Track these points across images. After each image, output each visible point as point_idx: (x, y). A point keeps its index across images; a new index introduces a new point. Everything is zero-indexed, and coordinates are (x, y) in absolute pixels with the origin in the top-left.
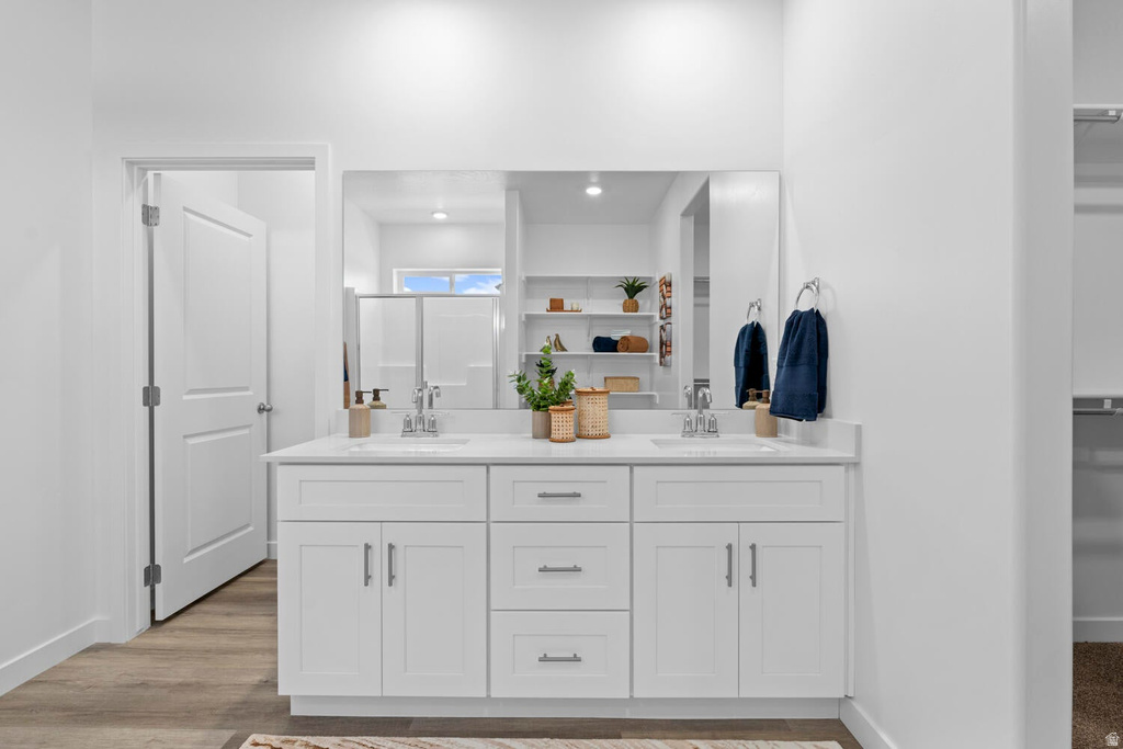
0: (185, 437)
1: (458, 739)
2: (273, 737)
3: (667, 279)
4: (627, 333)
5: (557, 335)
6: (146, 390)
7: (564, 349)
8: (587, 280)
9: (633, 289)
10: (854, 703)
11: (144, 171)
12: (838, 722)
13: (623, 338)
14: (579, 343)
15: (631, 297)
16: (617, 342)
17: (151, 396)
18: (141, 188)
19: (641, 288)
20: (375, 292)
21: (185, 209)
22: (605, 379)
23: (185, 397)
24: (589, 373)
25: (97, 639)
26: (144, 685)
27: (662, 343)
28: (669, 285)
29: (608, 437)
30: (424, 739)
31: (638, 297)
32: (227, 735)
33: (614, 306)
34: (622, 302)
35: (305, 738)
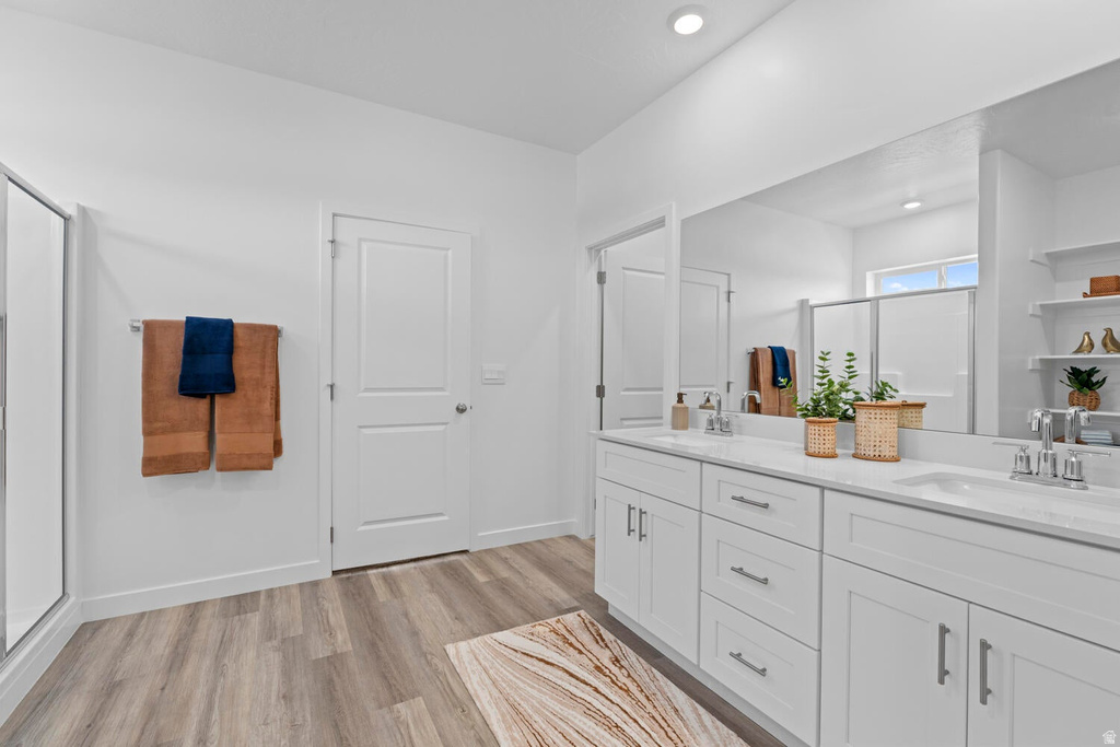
0: (622, 419)
2: (589, 617)
6: (598, 387)
11: (599, 251)
17: (600, 391)
18: (597, 262)
20: (846, 299)
21: (624, 268)
23: (622, 393)
25: (573, 532)
26: (570, 562)
29: (898, 461)
30: (653, 670)
32: (576, 604)
35: (600, 627)
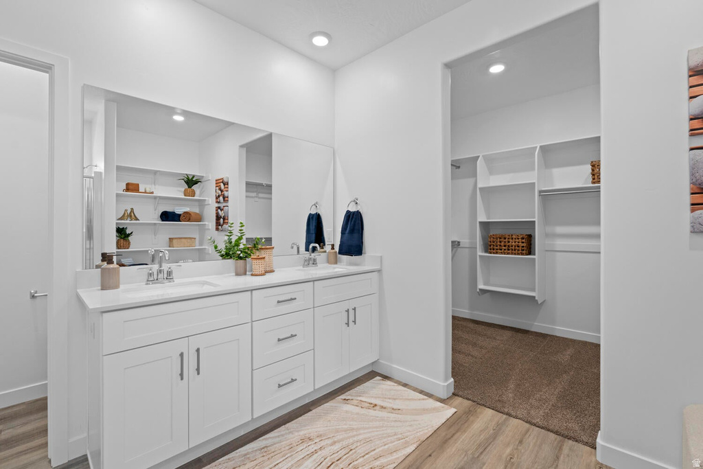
1: (240, 449)
3: (225, 180)
4: (187, 209)
5: (132, 209)
7: (137, 219)
8: (155, 172)
9: (191, 182)
10: (381, 361)
12: (373, 371)
13: (185, 213)
14: (149, 214)
15: (190, 187)
16: (180, 215)
19: (196, 182)
22: (171, 239)
24: (155, 235)
27: (218, 218)
28: (226, 184)
29: (274, 271)
31: (194, 187)
33: (178, 191)
34: (183, 190)
